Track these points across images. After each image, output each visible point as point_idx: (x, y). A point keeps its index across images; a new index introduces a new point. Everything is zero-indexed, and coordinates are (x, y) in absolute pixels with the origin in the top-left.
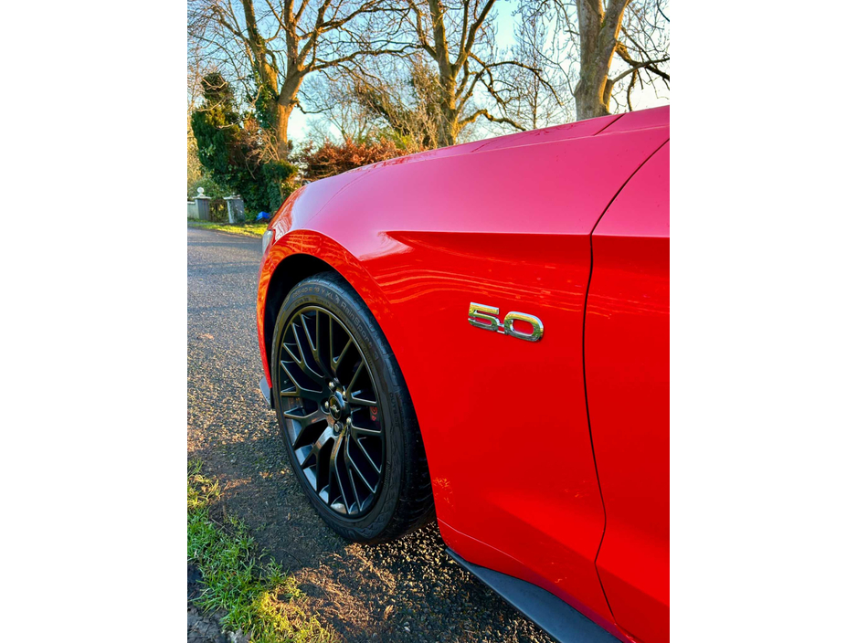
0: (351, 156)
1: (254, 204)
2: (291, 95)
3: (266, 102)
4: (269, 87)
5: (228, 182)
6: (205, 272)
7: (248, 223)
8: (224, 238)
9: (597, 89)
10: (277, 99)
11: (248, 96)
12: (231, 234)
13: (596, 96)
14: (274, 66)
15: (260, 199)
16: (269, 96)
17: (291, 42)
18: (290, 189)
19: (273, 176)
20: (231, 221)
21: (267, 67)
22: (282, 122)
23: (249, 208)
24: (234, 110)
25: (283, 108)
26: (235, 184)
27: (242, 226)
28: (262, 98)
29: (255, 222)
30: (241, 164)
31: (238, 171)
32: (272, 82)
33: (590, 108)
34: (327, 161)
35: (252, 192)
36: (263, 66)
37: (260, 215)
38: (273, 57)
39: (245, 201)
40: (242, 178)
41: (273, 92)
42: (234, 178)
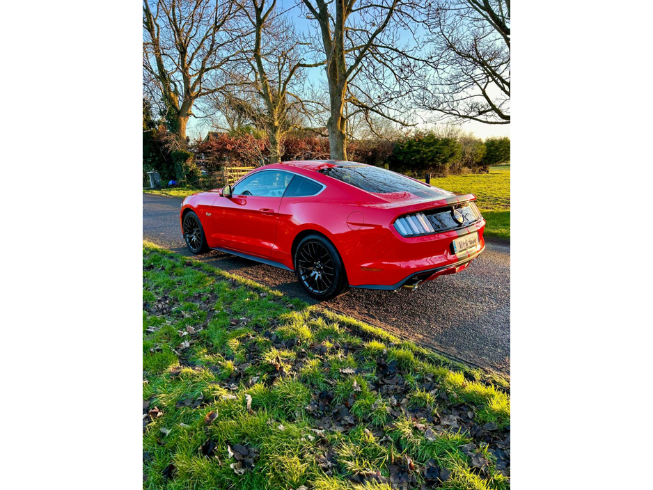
0: (226, 145)
1: (166, 176)
2: (187, 110)
3: (172, 115)
4: (174, 106)
5: (150, 163)
6: (151, 215)
7: (163, 188)
8: (152, 198)
9: (336, 123)
10: (179, 113)
11: (161, 111)
12: (155, 195)
13: (336, 127)
14: (176, 92)
15: (170, 173)
16: (174, 112)
17: (186, 80)
18: (188, 167)
19: (178, 159)
20: (152, 186)
21: (172, 94)
22: (182, 127)
23: (163, 178)
24: (152, 118)
25: (182, 119)
26: (154, 164)
27: (160, 190)
28: (170, 113)
29: (167, 187)
30: (158, 152)
31: (155, 156)
32: (175, 103)
33: (334, 132)
34: (211, 149)
35: (164, 168)
36: (170, 94)
37: (171, 182)
38: (175, 85)
39: (160, 174)
40: (159, 160)
41: (176, 109)
42: (153, 161)
